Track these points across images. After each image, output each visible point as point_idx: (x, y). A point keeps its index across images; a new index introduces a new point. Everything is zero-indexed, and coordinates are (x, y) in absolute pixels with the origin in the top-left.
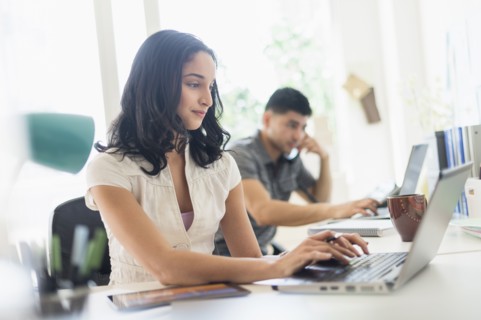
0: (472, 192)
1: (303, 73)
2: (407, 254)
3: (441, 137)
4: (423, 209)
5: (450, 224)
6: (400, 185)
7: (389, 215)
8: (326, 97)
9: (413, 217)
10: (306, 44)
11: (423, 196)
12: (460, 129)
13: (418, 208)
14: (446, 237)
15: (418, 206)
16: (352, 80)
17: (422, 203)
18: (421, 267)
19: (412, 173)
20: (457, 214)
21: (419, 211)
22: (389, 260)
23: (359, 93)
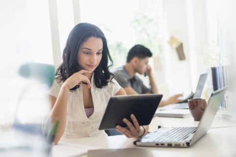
0: (227, 97)
1: (148, 35)
2: (197, 128)
3: (214, 70)
4: (204, 106)
5: (217, 113)
6: (194, 92)
7: (188, 107)
8: (159, 47)
9: (200, 110)
10: (151, 21)
11: (205, 100)
12: (223, 67)
13: (202, 105)
14: (215, 119)
15: (202, 104)
16: (172, 39)
17: (204, 103)
18: (202, 135)
19: (200, 87)
20: (220, 107)
21: (203, 107)
22: (188, 131)
23: (175, 45)
